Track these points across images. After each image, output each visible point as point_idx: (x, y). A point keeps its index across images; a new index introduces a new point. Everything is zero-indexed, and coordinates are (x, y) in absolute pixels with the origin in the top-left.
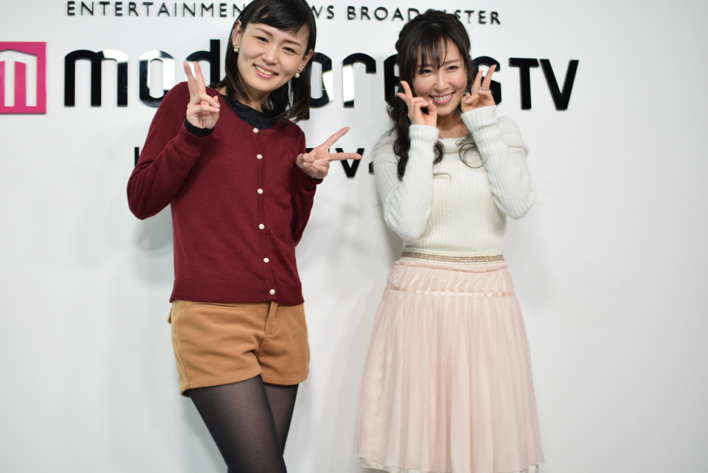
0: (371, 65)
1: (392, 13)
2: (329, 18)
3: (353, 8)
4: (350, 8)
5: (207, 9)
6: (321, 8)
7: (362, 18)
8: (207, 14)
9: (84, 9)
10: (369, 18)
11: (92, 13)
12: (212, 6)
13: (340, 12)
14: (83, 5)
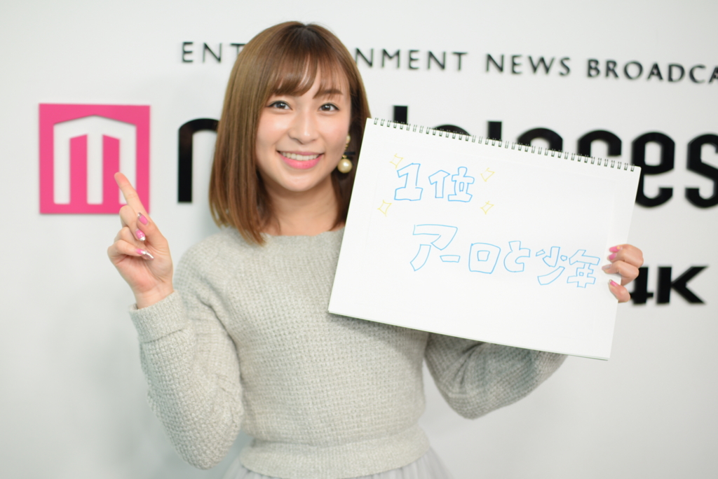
0: (614, 146)
1: (647, 70)
2: (562, 74)
3: (597, 62)
4: (590, 61)
5: (390, 57)
6: (552, 60)
7: (607, 75)
8: (390, 64)
9: (208, 53)
10: (616, 76)
11: (219, 60)
12: (398, 54)
13: (579, 67)
14: (206, 47)
